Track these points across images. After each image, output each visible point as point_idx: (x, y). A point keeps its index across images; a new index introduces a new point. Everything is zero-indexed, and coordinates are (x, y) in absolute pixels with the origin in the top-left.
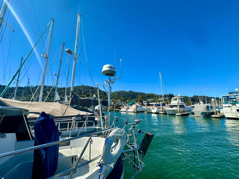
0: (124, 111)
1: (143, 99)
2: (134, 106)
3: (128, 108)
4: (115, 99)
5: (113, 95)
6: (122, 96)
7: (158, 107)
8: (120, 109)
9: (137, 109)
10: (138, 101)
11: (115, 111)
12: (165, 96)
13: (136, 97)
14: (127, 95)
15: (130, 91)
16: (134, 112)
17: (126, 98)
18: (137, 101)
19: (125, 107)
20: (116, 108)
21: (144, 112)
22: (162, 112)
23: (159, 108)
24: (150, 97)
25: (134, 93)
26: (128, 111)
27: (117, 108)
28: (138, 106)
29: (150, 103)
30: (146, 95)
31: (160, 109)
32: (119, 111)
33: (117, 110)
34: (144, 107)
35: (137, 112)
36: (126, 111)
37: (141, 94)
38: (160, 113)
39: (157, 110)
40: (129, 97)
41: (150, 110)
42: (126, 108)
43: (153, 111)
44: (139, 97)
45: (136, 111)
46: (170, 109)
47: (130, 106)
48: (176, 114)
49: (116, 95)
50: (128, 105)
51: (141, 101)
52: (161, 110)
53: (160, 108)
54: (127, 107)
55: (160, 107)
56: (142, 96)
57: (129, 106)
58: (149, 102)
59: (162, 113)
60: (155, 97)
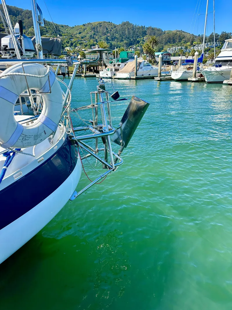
0: (107, 78)
1: (155, 48)
2: (131, 65)
3: (116, 70)
4: (86, 46)
5: (78, 35)
6: (104, 37)
7: (188, 66)
8: (98, 72)
9: (137, 71)
10: (144, 51)
11: (85, 77)
12: (211, 39)
13: (138, 42)
14: (117, 36)
15: (124, 24)
16: (130, 79)
17: (113, 43)
18: (142, 51)
19: (110, 66)
20: (89, 69)
21: (153, 78)
22: (195, 77)
23: (190, 68)
24: (174, 42)
25: (133, 28)
26: (117, 77)
27: (91, 71)
28: (140, 63)
29: (173, 58)
30: (164, 36)
31: (190, 71)
32: (95, 76)
33: (91, 74)
34: (155, 67)
35: (137, 79)
36: (111, 78)
37: (153, 31)
38: (189, 79)
39: (185, 72)
40: (122, 41)
41: (168, 74)
42: (111, 70)
43: (176, 75)
44: (147, 40)
45: (134, 77)
46: (214, 69)
47: (122, 65)
48: (225, 82)
49: (88, 36)
50: (118, 61)
51: (151, 53)
52: (194, 72)
53: (192, 68)
54: (115, 65)
55: (191, 66)
56: (154, 37)
57: (119, 65)
58: (170, 55)
59: (194, 79)
60: (186, 42)
